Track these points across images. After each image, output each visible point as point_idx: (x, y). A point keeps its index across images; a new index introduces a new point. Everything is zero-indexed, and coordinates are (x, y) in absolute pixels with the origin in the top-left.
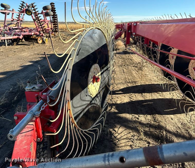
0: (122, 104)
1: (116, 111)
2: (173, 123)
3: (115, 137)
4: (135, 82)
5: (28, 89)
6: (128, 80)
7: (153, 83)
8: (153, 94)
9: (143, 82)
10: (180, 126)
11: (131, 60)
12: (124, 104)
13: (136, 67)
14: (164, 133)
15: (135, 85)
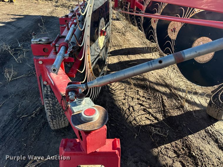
0: (112, 64)
1: (109, 70)
2: (153, 76)
3: (112, 89)
4: (121, 46)
5: (34, 42)
6: (114, 44)
7: (135, 47)
8: (136, 55)
9: (127, 46)
10: (158, 77)
11: (114, 26)
12: (114, 64)
13: (119, 33)
14: (148, 83)
15: (121, 49)
